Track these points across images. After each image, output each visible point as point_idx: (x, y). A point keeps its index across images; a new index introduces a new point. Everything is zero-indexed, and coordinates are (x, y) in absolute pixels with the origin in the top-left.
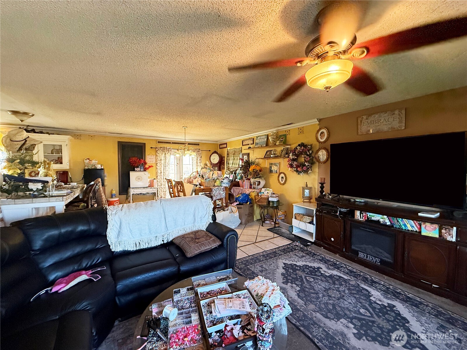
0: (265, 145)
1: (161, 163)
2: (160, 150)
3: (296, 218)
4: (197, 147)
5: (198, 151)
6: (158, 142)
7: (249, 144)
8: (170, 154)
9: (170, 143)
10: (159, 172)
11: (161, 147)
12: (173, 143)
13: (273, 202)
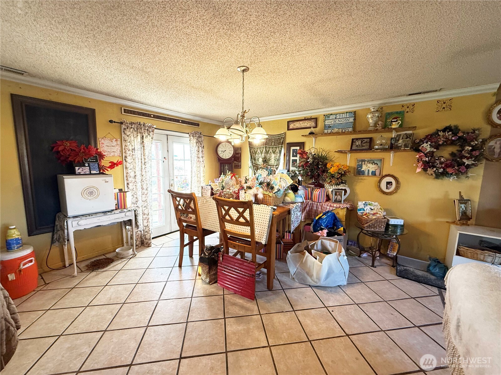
0: (350, 130)
1: (134, 156)
2: (131, 130)
3: (458, 254)
4: (195, 128)
5: (199, 137)
6: (125, 111)
7: (310, 128)
8: (152, 138)
9: (149, 116)
10: (132, 174)
11: (133, 123)
13: (395, 226)
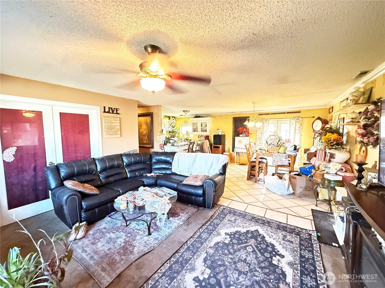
1: (259, 131)
6: (259, 115)
8: (268, 123)
9: (269, 114)
11: (261, 119)
12: (271, 114)
